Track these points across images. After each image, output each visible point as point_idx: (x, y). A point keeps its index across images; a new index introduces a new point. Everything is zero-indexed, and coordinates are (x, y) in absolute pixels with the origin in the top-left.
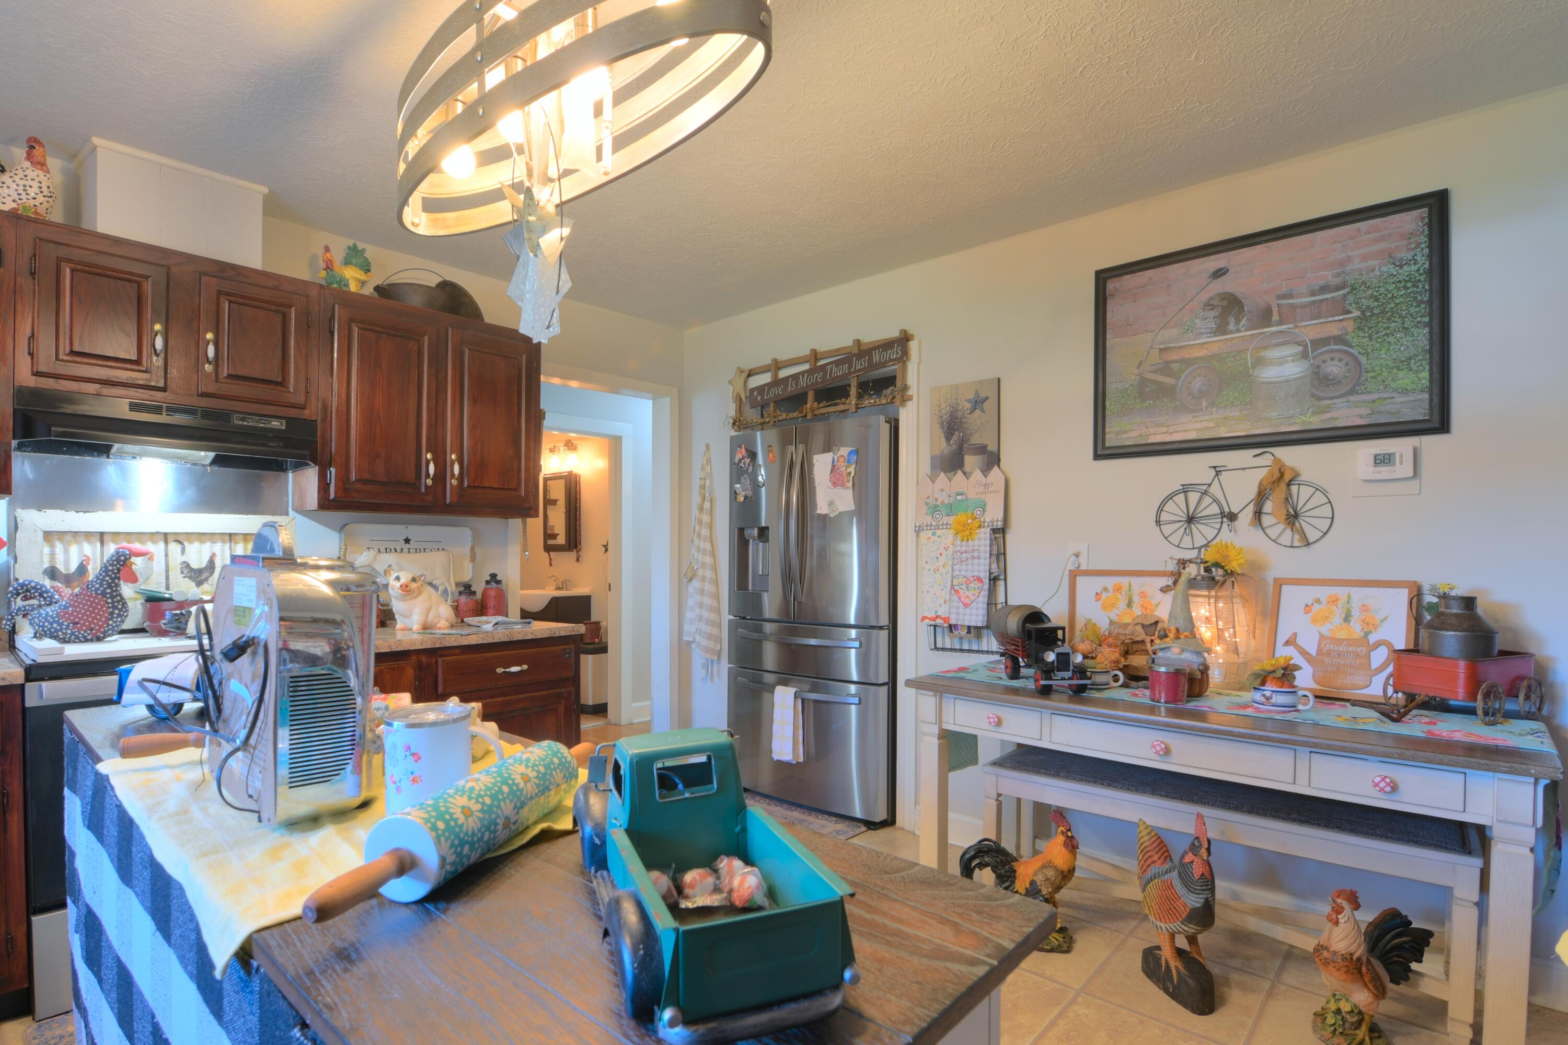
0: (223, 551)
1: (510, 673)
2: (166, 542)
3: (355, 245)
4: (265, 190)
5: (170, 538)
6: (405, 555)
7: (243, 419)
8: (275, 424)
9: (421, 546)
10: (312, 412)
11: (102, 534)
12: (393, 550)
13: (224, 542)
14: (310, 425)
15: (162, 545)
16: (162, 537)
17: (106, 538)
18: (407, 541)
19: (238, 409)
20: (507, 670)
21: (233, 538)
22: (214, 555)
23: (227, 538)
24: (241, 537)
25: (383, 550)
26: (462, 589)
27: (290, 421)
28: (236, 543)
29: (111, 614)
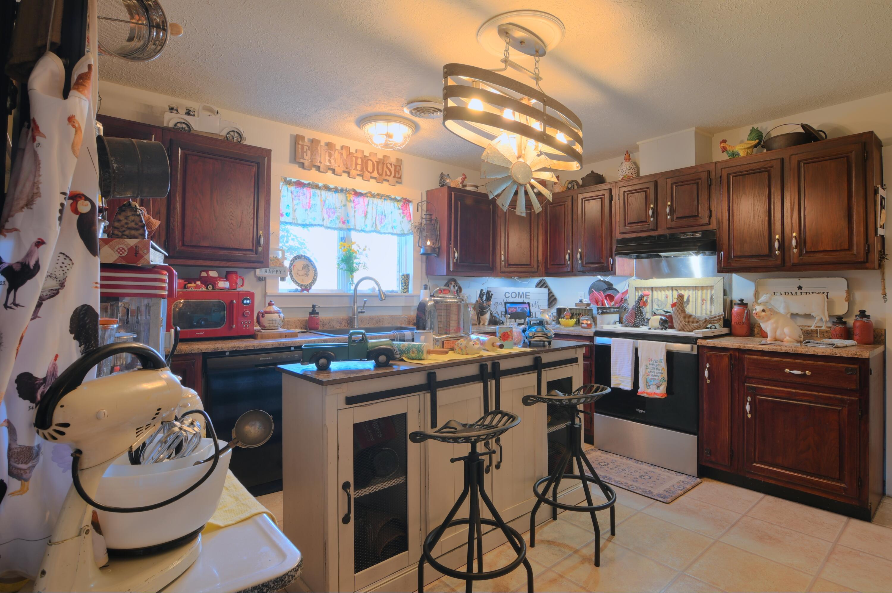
0: (693, 294)
1: (792, 373)
2: (672, 290)
3: (753, 128)
4: (694, 129)
5: (674, 289)
6: (799, 296)
7: (684, 236)
8: (697, 235)
9: (810, 291)
10: (714, 226)
11: (652, 288)
12: (790, 294)
13: (693, 290)
14: (712, 232)
15: (671, 291)
16: (671, 288)
17: (654, 289)
18: (800, 288)
19: (682, 232)
20: (791, 372)
21: (697, 288)
22: (689, 296)
23: (695, 288)
24: (700, 288)
25: (783, 293)
26: (835, 320)
27: (703, 232)
28: (698, 290)
29: (636, 317)
